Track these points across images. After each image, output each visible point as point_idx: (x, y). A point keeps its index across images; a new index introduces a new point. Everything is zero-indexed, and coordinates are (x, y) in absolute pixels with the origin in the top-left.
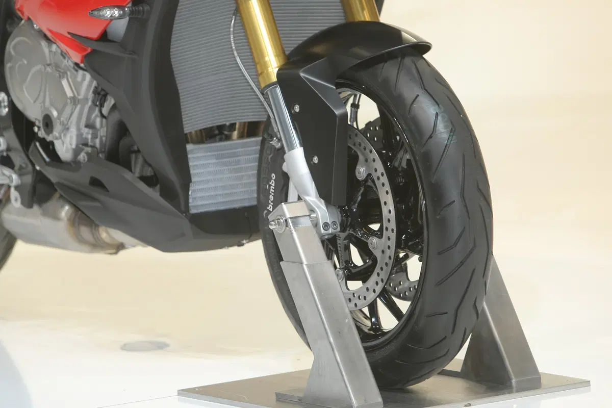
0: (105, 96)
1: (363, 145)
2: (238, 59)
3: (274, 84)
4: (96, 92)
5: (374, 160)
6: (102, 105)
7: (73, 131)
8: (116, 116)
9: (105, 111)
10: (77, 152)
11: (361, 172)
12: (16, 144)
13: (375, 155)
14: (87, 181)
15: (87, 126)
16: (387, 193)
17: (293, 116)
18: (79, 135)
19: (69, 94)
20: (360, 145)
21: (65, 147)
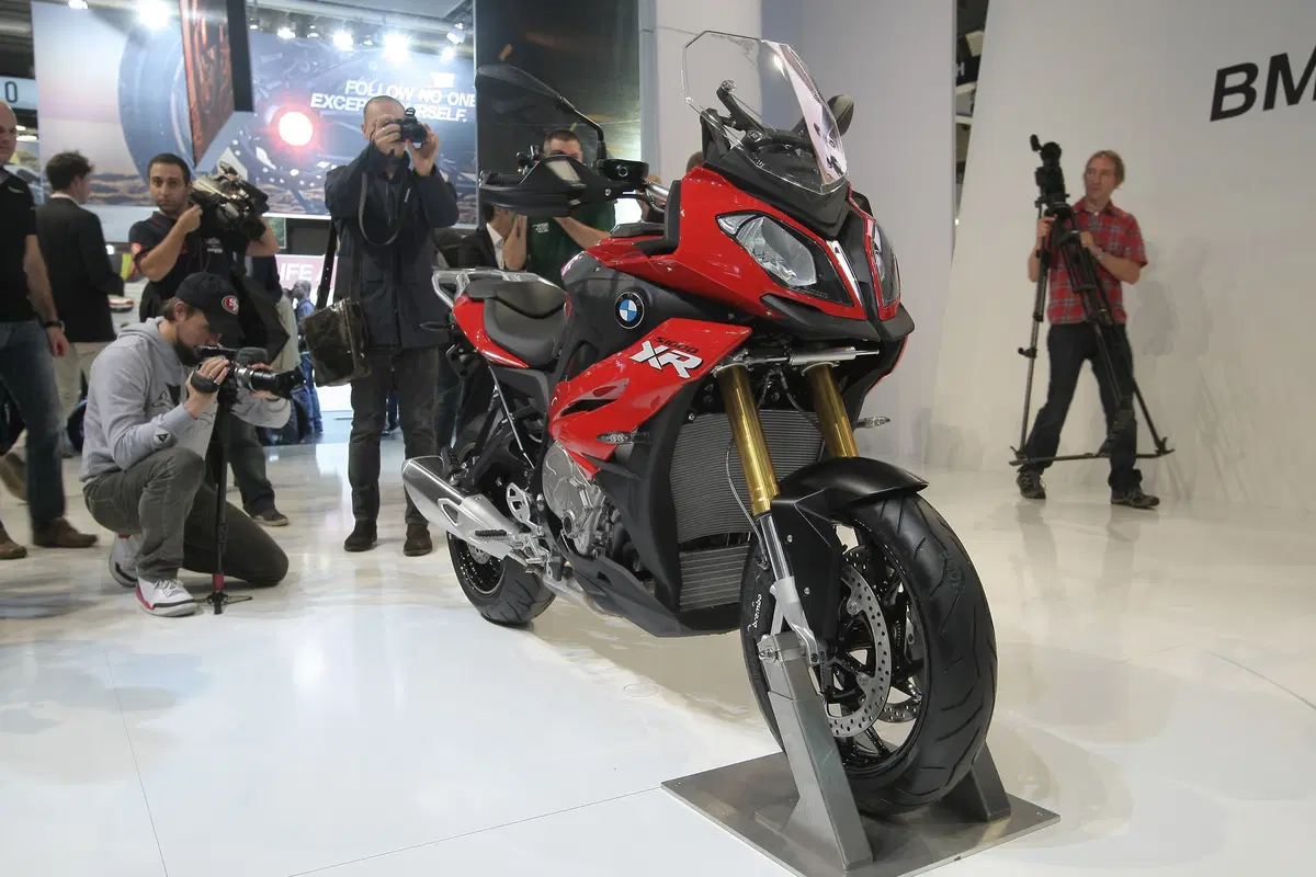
0: (613, 508)
1: (857, 581)
2: (732, 486)
3: (767, 512)
4: (607, 504)
5: (869, 598)
6: (610, 514)
7: (587, 532)
8: (619, 526)
9: (613, 518)
10: (590, 549)
11: (854, 606)
12: (548, 531)
13: (870, 592)
14: (596, 575)
15: (598, 529)
16: (883, 634)
17: (785, 547)
18: (592, 536)
19: (585, 504)
20: (854, 580)
21: (582, 544)
